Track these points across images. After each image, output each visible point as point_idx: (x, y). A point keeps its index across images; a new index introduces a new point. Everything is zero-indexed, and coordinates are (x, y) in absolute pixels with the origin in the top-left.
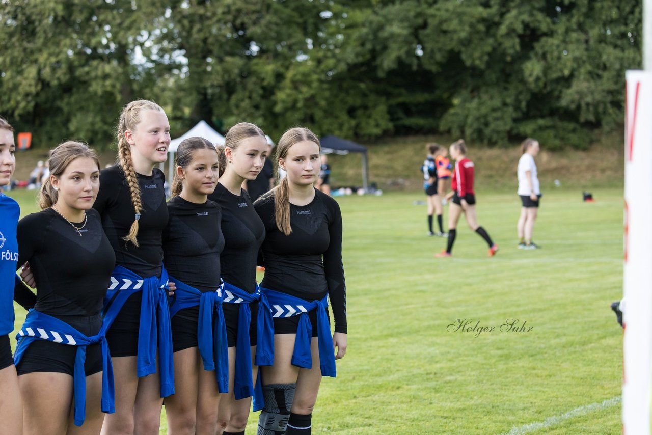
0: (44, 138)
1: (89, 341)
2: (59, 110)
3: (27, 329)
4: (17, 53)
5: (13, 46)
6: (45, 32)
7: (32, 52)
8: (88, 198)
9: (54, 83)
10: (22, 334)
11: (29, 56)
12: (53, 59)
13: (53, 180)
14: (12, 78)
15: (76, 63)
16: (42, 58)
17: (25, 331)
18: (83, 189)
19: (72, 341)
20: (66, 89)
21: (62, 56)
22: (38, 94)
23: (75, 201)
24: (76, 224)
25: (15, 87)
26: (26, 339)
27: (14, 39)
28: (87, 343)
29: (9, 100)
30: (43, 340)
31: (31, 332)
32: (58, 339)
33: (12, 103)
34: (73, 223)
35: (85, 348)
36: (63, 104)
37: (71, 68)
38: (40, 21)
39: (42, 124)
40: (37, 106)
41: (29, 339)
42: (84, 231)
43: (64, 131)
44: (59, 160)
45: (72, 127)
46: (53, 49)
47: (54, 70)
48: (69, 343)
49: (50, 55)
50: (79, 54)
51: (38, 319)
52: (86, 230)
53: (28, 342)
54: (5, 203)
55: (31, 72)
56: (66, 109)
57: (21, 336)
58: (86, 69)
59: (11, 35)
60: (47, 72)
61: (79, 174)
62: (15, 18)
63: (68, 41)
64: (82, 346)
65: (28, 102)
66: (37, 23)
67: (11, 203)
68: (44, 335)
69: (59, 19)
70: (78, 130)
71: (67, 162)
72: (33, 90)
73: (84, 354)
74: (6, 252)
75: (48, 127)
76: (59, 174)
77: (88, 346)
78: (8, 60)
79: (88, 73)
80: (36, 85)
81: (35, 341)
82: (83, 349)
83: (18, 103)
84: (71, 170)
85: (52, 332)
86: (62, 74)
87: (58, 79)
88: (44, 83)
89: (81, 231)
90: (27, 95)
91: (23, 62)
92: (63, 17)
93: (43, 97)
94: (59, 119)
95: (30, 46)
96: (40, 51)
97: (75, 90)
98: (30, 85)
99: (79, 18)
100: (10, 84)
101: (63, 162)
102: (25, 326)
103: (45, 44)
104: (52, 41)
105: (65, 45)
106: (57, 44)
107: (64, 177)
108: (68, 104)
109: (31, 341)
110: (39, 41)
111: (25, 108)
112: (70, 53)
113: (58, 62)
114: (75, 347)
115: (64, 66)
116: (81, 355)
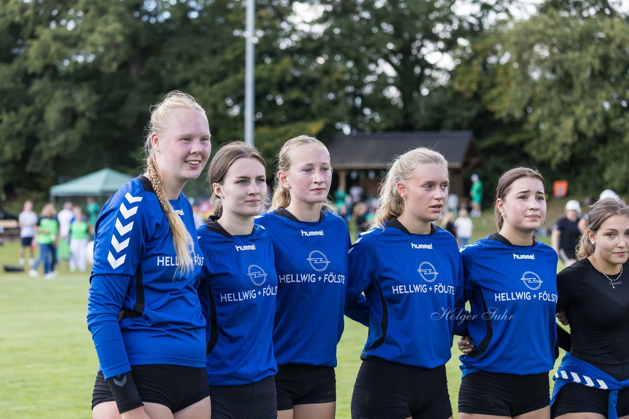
0: (580, 187)
1: (621, 386)
2: (594, 160)
3: (561, 372)
4: (555, 105)
5: (551, 99)
6: (582, 85)
7: (569, 104)
8: (621, 254)
9: (590, 134)
10: (557, 376)
11: (566, 108)
12: (589, 112)
13: (590, 234)
14: (550, 129)
15: (612, 115)
16: (579, 110)
17: (559, 374)
18: (617, 245)
19: (603, 386)
20: (602, 140)
21: (598, 109)
22: (574, 145)
23: (609, 256)
24: (610, 276)
25: (553, 138)
26: (560, 381)
27: (553, 93)
28: (619, 387)
29: (547, 150)
30: (576, 383)
31: (565, 376)
32: (590, 383)
33: (550, 153)
34: (607, 275)
35: (617, 392)
36: (598, 154)
37: (607, 119)
38: (578, 75)
39: (578, 173)
40: (573, 156)
41: (563, 382)
42: (617, 283)
43: (598, 180)
44: (596, 216)
45: (607, 176)
46: (589, 101)
47: (590, 121)
48: (600, 388)
49: (587, 107)
50: (616, 106)
51: (571, 363)
52: (620, 283)
53: (562, 384)
54: (543, 250)
55: (568, 123)
56: (601, 159)
57: (556, 379)
58: (621, 121)
59: (549, 88)
60: (583, 123)
61: (613, 232)
62: (553, 71)
63: (604, 94)
64: (614, 390)
65: (565, 153)
66: (574, 78)
67: (548, 250)
68: (577, 379)
69: (596, 72)
70: (612, 179)
71: (602, 220)
72: (570, 141)
73: (616, 397)
74: (543, 293)
75: (583, 176)
76: (596, 229)
77: (620, 391)
78: (546, 112)
79: (623, 125)
80: (573, 135)
81: (568, 384)
82: (615, 394)
83: (554, 153)
84: (606, 227)
85: (584, 376)
86: (598, 126)
87: (595, 131)
88: (580, 135)
89: (615, 283)
90: (564, 145)
91: (560, 114)
92: (600, 72)
93: (579, 148)
94: (594, 169)
95: (567, 98)
96: (577, 103)
97: (610, 141)
98: (566, 136)
99: (615, 71)
100: (548, 135)
101: (599, 218)
102: (561, 369)
103: (582, 97)
104: (589, 94)
105: (601, 98)
106: (593, 97)
107: (600, 233)
108: (604, 154)
109: (564, 384)
110: (577, 93)
111: (562, 158)
112: (607, 105)
113: (594, 115)
114: (607, 391)
115: (600, 119)
116: (613, 398)
